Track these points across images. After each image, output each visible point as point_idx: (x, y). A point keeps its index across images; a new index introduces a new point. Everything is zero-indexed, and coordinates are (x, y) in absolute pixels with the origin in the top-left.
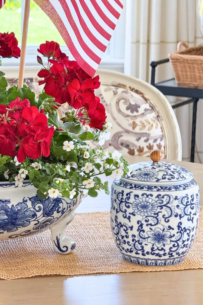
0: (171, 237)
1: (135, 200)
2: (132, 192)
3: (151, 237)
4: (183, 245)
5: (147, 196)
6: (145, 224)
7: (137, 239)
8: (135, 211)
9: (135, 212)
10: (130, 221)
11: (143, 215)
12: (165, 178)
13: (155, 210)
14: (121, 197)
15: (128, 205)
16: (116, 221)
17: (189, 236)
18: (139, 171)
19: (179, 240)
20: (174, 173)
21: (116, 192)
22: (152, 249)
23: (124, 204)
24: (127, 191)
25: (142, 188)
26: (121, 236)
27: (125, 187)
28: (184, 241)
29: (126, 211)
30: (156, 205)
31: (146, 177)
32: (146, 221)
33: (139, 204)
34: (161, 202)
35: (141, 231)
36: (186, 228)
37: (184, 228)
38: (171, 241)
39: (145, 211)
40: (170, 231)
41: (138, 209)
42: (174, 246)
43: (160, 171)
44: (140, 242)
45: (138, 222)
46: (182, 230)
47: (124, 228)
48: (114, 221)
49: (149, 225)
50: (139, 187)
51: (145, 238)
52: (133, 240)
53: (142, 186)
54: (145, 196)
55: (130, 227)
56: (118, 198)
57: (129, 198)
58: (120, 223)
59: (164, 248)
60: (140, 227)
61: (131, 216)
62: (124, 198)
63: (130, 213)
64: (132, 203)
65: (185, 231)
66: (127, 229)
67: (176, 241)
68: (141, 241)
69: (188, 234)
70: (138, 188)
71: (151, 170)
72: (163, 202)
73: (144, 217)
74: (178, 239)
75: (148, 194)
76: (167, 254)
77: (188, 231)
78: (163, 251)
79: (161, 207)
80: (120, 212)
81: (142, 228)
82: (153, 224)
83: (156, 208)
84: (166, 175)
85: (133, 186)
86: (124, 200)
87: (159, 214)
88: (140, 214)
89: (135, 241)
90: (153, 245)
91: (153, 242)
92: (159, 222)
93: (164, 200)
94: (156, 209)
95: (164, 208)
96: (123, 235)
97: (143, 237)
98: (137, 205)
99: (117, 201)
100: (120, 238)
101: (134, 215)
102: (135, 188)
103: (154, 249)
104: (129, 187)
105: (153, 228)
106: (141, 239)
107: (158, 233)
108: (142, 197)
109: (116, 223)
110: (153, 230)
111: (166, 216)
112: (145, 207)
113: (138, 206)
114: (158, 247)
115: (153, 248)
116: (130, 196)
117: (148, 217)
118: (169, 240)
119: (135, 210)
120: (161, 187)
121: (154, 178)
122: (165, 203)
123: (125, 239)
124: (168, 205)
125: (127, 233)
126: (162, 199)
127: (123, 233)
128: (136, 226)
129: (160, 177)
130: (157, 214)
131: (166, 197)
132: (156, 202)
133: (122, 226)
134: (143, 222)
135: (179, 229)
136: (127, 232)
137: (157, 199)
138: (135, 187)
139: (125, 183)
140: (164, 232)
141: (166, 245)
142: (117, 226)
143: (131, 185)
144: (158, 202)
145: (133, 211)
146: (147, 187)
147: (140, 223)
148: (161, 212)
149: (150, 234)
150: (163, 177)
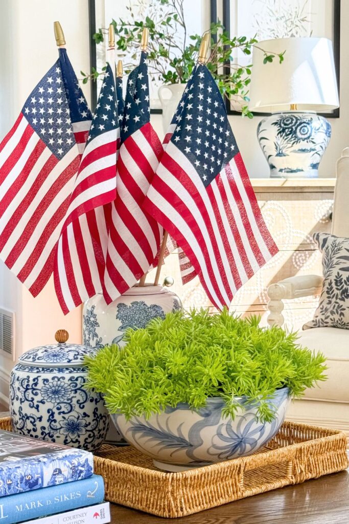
0: (87, 425)
1: (44, 385)
2: (40, 376)
3: (64, 427)
4: (98, 435)
5: (59, 380)
6: (56, 412)
7: (47, 431)
8: (45, 398)
9: (44, 399)
10: (38, 411)
11: (55, 402)
12: (77, 358)
13: (68, 395)
14: (26, 383)
15: (36, 392)
16: (20, 413)
17: (105, 424)
18: (45, 352)
19: (95, 429)
20: (86, 353)
21: (19, 379)
22: (66, 442)
23: (30, 391)
24: (33, 375)
25: (52, 371)
26: (27, 430)
27: (30, 371)
28: (100, 430)
29: (33, 399)
30: (70, 388)
31: (55, 358)
32: (58, 409)
33: (50, 390)
34: (74, 385)
35: (52, 421)
36: (102, 415)
37: (101, 415)
38: (87, 431)
39: (57, 396)
40: (84, 418)
41: (48, 395)
42: (89, 436)
43: (70, 351)
44: (51, 434)
45: (48, 411)
46: (98, 417)
47: (31, 419)
48: (18, 414)
49: (62, 414)
50: (48, 370)
51: (57, 430)
52: (42, 434)
53: (51, 369)
54: (56, 379)
55: (38, 418)
56: (22, 386)
57: (36, 384)
58: (26, 414)
59: (79, 439)
60: (51, 417)
61: (40, 404)
62: (31, 385)
63: (38, 402)
64: (40, 389)
65: (101, 418)
66: (35, 421)
67: (91, 431)
68: (53, 434)
69: (104, 422)
70: (46, 371)
71: (60, 351)
72: (76, 385)
73: (56, 404)
74: (93, 427)
75: (59, 377)
76: (82, 446)
77: (104, 419)
78: (78, 443)
79: (76, 392)
80: (26, 401)
81: (53, 417)
82: (66, 411)
83: (70, 393)
84: (78, 355)
85: (41, 369)
86: (30, 387)
87: (74, 399)
88: (51, 401)
89: (44, 434)
90: (66, 437)
91: (66, 433)
92: (73, 408)
93: (78, 382)
95: (79, 391)
96: (29, 429)
97: (55, 428)
98: (46, 391)
99: (22, 389)
101: (43, 403)
102: (43, 372)
103: (68, 442)
104: (36, 371)
105: (66, 416)
106: (52, 431)
107: (72, 422)
108: (52, 381)
109: (20, 415)
111: (82, 401)
112: (56, 392)
113: (48, 392)
114: (72, 439)
115: (67, 440)
116: (38, 380)
117: (59, 404)
118: (84, 429)
120: (73, 368)
121: (65, 359)
122: (79, 386)
123: (32, 433)
124: (82, 388)
125: (35, 425)
126: (75, 381)
127: (30, 426)
128: (46, 416)
129: (71, 357)
130: (71, 399)
131: (80, 379)
132: (69, 385)
133: (28, 418)
134: (55, 410)
135: (95, 416)
137: (70, 382)
138: (43, 369)
139: (30, 367)
140: (79, 421)
141: (81, 436)
142: (22, 419)
143: (38, 368)
144: (71, 385)
145: (42, 398)
146: (57, 369)
147: (51, 412)
148: (75, 397)
149: (63, 424)
150: (75, 357)
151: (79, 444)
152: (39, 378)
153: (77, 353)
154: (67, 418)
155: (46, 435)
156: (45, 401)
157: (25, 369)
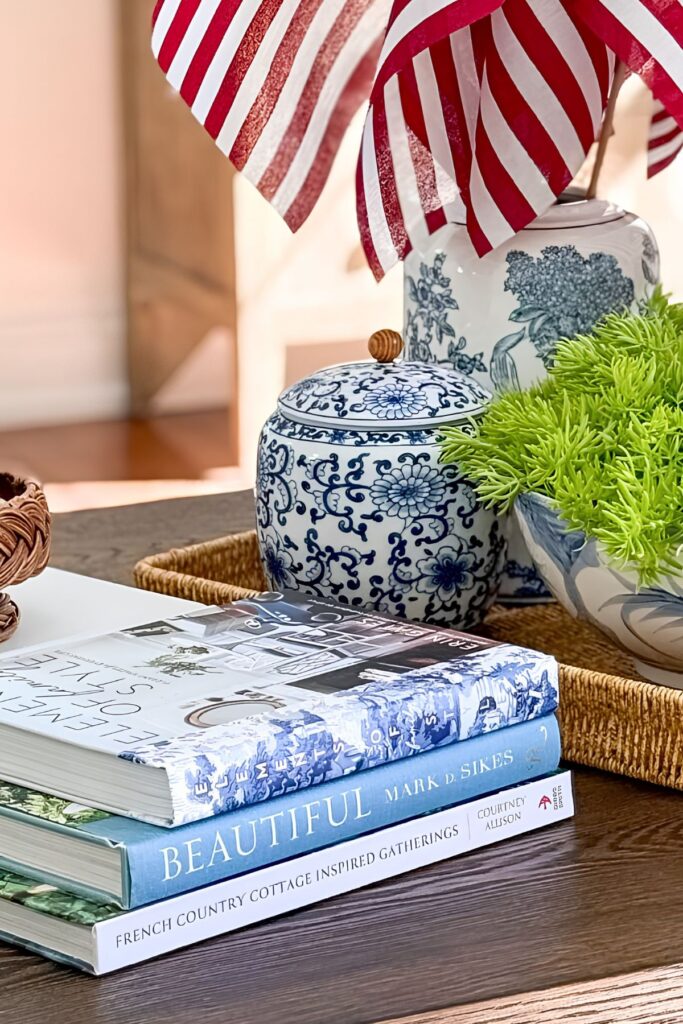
0: (476, 567)
1: (380, 477)
2: (367, 455)
3: (427, 576)
5: (416, 461)
6: (411, 539)
7: (385, 587)
8: (382, 507)
9: (380, 510)
10: (364, 539)
11: (406, 514)
12: (447, 405)
13: (438, 498)
14: (328, 472)
15: (359, 495)
16: (310, 545)
18: (363, 393)
19: (490, 574)
20: (460, 388)
21: (306, 461)
22: (429, 609)
23: (341, 491)
24: (347, 452)
25: (394, 439)
26: (331, 584)
27: (336, 442)
29: (350, 511)
30: (442, 481)
31: (397, 407)
32: (415, 532)
33: (394, 487)
34: (452, 471)
35: (400, 562)
38: (475, 579)
39: (412, 502)
40: (473, 550)
41: (390, 500)
42: (480, 593)
43: (423, 385)
44: (395, 595)
45: (391, 540)
46: (497, 545)
47: (344, 560)
48: (303, 547)
49: (423, 543)
50: (385, 439)
51: (410, 582)
52: (373, 593)
53: (390, 434)
54: (409, 461)
55: (363, 557)
56: (316, 478)
57: (358, 474)
58: (329, 549)
59: (460, 601)
60: (397, 554)
61: (369, 523)
62: (343, 476)
63: (364, 517)
64: (369, 485)
66: (355, 563)
67: (484, 579)
68: (400, 592)
70: (380, 439)
71: (399, 386)
72: (456, 471)
73: (410, 520)
74: (488, 569)
75: (416, 456)
78: (454, 610)
79: (454, 487)
80: (329, 516)
81: (402, 552)
82: (434, 536)
83: (441, 491)
84: (446, 394)
85: (365, 437)
86: (342, 481)
87: (450, 506)
88: (398, 515)
89: (379, 594)
90: (431, 598)
91: (432, 589)
92: (450, 528)
94: (442, 495)
95: (461, 486)
96: (337, 583)
97: (405, 578)
98: (386, 491)
99: (315, 486)
100: (327, 592)
101: (379, 519)
102: (371, 443)
103: (434, 609)
104: (350, 442)
105: (434, 548)
106: (398, 587)
107: (447, 562)
108: (399, 465)
109: (311, 551)
110: (434, 554)
111: (467, 510)
112: (405, 493)
113: (390, 492)
114: (444, 602)
115: (432, 606)
116: (362, 465)
117: (418, 521)
118: (470, 577)
119: (379, 505)
121: (421, 408)
122: (461, 474)
123: (345, 591)
125: (355, 574)
127: (341, 577)
128: (384, 551)
129: (433, 402)
130: (444, 507)
132: (441, 474)
133: (335, 556)
134: (407, 536)
135: (492, 544)
136: (353, 570)
138: (370, 436)
139: (331, 432)
140: (461, 557)
141: (463, 593)
142: (316, 558)
143: (354, 434)
144: (445, 472)
145: (376, 508)
146: (405, 434)
147: (397, 540)
148: (454, 501)
149: (426, 568)
150: (443, 399)
151: (457, 612)
152: (364, 459)
153: (443, 392)
154: (435, 553)
155: (383, 595)
156: (382, 514)
157: (318, 436)
